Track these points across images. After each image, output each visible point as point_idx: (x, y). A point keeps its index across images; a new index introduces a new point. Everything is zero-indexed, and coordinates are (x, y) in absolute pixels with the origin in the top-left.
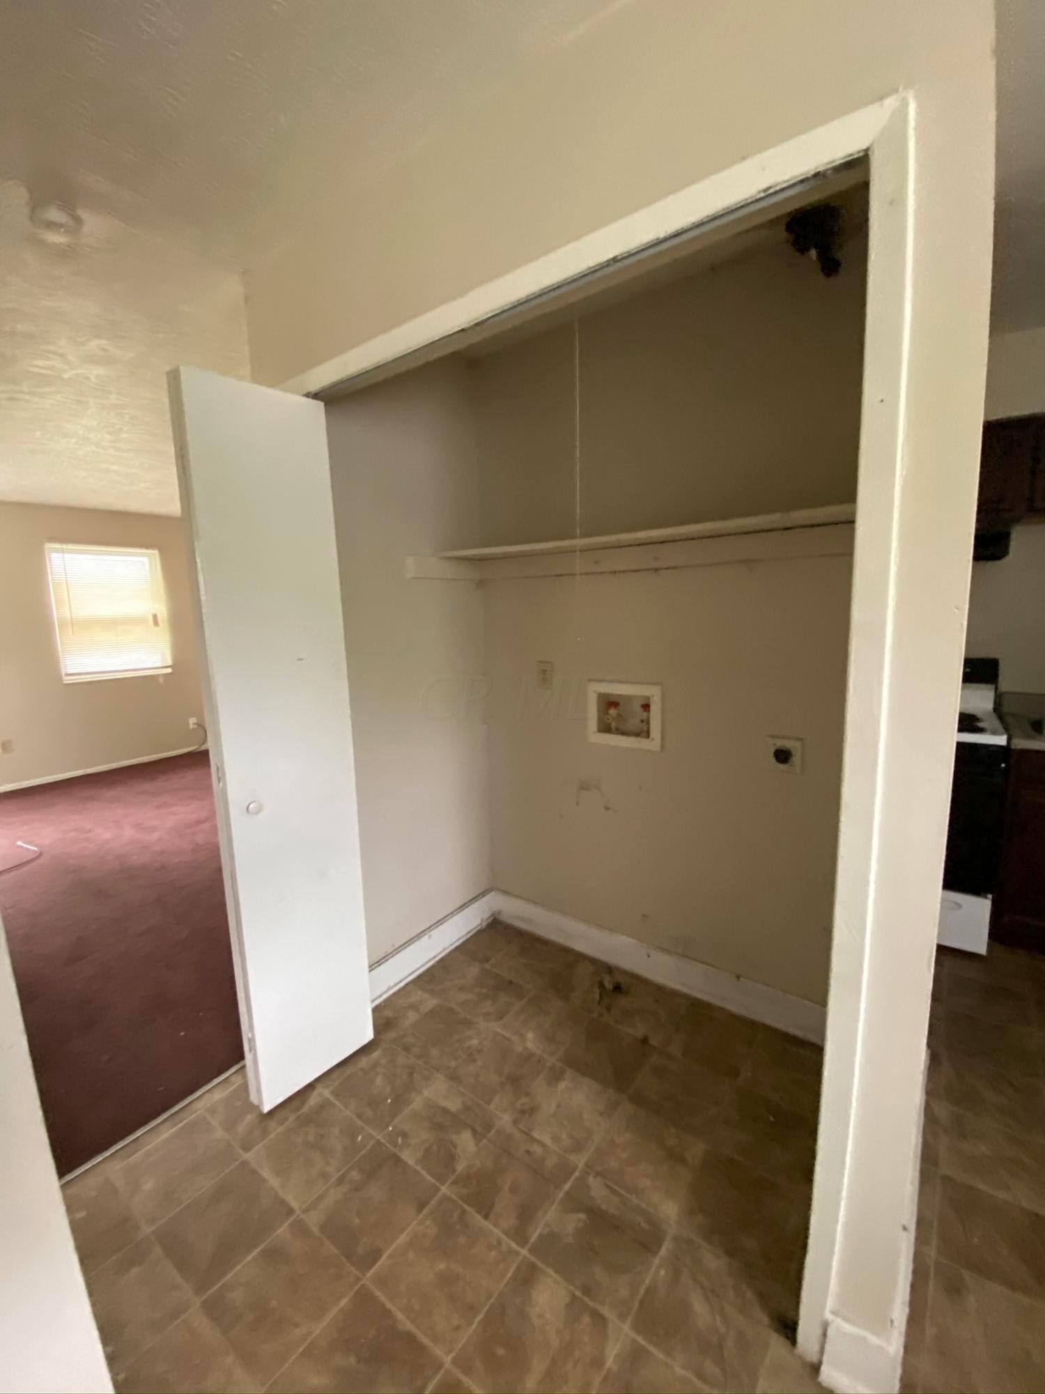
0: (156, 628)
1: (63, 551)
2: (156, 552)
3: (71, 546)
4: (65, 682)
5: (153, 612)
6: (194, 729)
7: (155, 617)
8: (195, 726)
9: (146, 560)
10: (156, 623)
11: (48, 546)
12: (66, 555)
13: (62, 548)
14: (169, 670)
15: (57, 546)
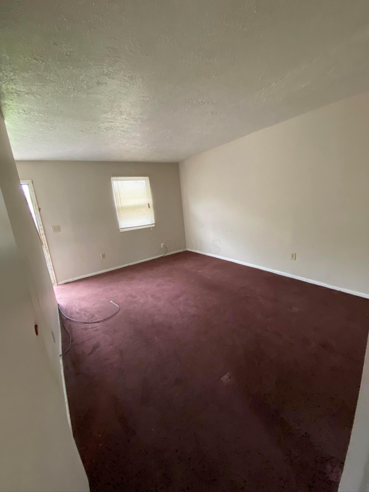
0: (150, 209)
1: (117, 180)
2: (148, 178)
3: (120, 178)
4: (121, 231)
5: (148, 203)
6: (163, 248)
7: (149, 204)
8: (163, 247)
9: (144, 181)
10: (149, 207)
11: (112, 178)
12: (119, 182)
13: (117, 179)
14: (154, 225)
15: (115, 178)
